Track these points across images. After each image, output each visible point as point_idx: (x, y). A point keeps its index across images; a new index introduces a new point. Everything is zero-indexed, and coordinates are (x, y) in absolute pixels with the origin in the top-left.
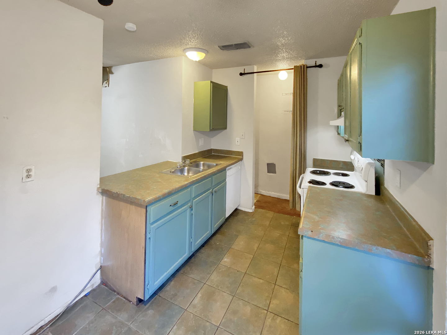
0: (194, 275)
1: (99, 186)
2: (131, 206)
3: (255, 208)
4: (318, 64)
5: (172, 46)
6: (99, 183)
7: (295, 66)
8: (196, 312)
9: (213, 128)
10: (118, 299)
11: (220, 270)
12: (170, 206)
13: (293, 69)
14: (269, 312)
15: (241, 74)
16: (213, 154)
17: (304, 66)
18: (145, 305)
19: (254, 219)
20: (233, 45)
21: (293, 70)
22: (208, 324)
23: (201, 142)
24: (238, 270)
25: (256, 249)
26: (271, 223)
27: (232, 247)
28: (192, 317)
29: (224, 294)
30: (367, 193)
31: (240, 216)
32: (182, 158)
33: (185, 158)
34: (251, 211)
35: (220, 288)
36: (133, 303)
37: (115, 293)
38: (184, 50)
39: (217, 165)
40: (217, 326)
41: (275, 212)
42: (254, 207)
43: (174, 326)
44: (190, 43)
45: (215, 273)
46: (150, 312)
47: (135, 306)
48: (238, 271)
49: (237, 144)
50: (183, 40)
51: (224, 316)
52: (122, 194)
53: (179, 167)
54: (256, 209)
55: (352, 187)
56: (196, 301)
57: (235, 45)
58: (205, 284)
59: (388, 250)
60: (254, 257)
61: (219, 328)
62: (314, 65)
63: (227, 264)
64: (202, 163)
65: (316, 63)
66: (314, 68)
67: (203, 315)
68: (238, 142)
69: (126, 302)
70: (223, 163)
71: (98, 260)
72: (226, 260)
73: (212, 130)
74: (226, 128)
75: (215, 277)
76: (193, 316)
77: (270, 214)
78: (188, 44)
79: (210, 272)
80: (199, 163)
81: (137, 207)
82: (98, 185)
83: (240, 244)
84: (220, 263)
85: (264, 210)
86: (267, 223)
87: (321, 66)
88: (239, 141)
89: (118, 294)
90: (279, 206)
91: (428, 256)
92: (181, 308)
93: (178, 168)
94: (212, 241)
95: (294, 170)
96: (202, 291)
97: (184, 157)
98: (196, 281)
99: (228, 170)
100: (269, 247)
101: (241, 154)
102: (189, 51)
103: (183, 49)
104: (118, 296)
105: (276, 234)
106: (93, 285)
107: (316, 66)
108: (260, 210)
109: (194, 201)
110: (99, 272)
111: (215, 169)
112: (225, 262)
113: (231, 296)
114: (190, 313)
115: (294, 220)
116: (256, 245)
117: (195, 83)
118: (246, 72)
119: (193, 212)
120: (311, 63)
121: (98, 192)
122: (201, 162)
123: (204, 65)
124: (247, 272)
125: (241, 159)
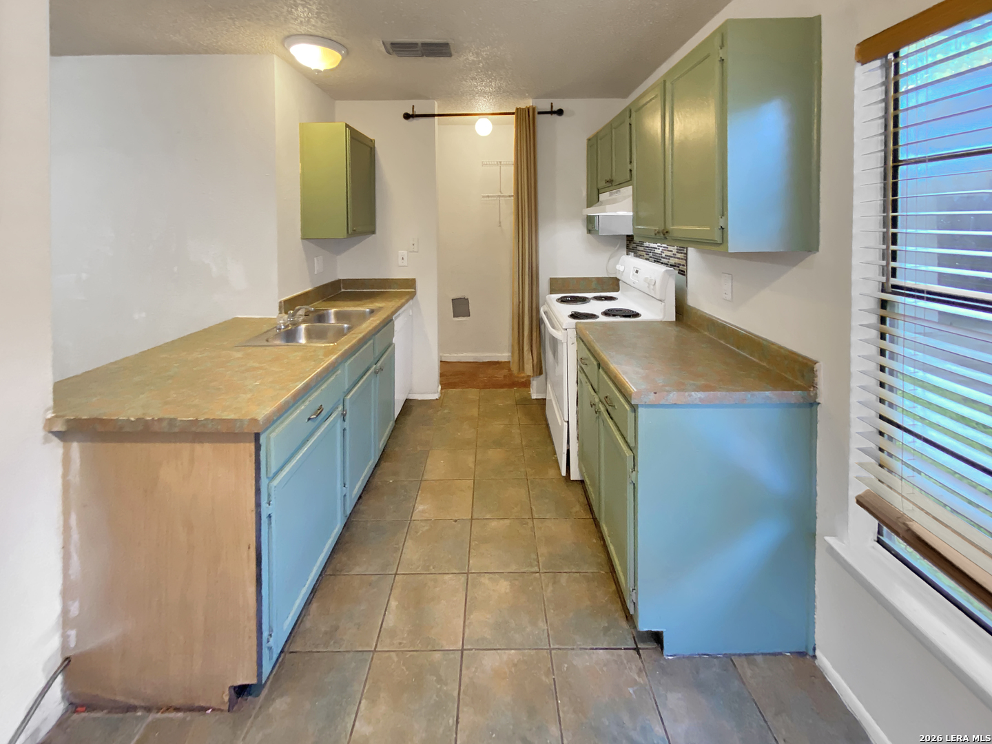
0: (362, 566)
1: (53, 415)
2: (198, 447)
3: (442, 389)
4: (555, 109)
5: (258, 19)
6: (51, 403)
7: (517, 109)
8: (400, 643)
9: (355, 230)
10: (153, 726)
11: (417, 532)
12: (309, 419)
13: (513, 114)
14: (543, 573)
15: (407, 116)
16: (343, 290)
17: (534, 109)
18: (258, 695)
19: (446, 411)
20: (417, 44)
21: (514, 116)
22: (437, 655)
23: (318, 265)
24: (455, 518)
25: (472, 465)
26: (481, 410)
27: (425, 477)
28: (396, 659)
29: (447, 577)
30: (664, 320)
31: (416, 412)
32: (280, 307)
33: (288, 305)
34: (436, 396)
35: (433, 571)
36: (213, 710)
37: (139, 714)
38: (289, 37)
39: (372, 312)
40: (457, 650)
41: (477, 387)
42: (440, 387)
43: (360, 703)
44: (313, 21)
45: (409, 543)
46: (280, 705)
47: (227, 713)
48: (456, 521)
49: (400, 263)
50: (300, 9)
51: (464, 622)
52: (160, 420)
53: (283, 327)
54: (443, 391)
55: (637, 315)
56: (391, 621)
57: (424, 44)
58: (396, 574)
59: (768, 393)
60: (476, 481)
61: (465, 652)
62: (549, 109)
63: (427, 515)
64: (332, 311)
65: (552, 107)
66: (549, 115)
67: (418, 642)
68: (403, 259)
69: (188, 719)
70: (384, 306)
71: (55, 642)
72: (423, 508)
73: (351, 234)
74: (374, 232)
75: (412, 553)
76: (397, 655)
77: (473, 394)
78: (309, 21)
79: (397, 546)
80: (325, 312)
81: (218, 445)
82: (48, 410)
83: (437, 466)
84: (413, 519)
85: (457, 390)
86: (475, 412)
87: (560, 112)
88: (405, 258)
89: (148, 709)
90: (481, 376)
91: (814, 387)
92: (360, 653)
93: (280, 329)
94: (377, 481)
95: (519, 302)
96: (396, 592)
97: (286, 301)
98: (374, 578)
99: (396, 318)
100: (495, 455)
101: (411, 283)
102: (298, 43)
103: (286, 33)
104: (152, 717)
105: (497, 426)
106: (37, 730)
107: (552, 112)
108: (452, 391)
109: (349, 397)
110: (60, 679)
111: (377, 320)
112: (423, 511)
113: (460, 576)
114: (387, 654)
115: (517, 395)
116: (471, 459)
117: (302, 125)
118: (417, 113)
119: (346, 425)
120: (544, 105)
121: (50, 435)
122: (330, 311)
123: (318, 86)
124: (475, 517)
125: (412, 295)
